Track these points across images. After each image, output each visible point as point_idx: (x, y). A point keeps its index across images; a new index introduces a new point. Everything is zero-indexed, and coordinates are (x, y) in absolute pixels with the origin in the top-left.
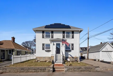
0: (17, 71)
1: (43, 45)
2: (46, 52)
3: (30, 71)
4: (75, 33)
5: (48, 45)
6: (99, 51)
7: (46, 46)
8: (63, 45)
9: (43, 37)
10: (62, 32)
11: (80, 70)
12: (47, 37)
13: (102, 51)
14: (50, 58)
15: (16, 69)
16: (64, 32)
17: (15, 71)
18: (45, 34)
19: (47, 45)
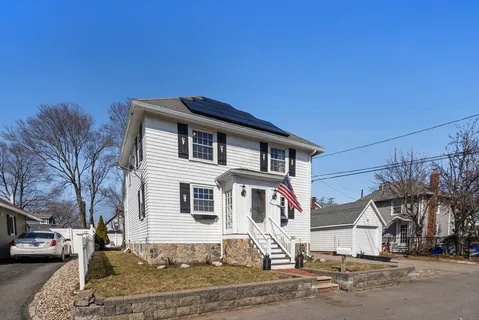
0: (186, 310)
1: (184, 188)
2: (199, 224)
3: (242, 302)
4: (299, 159)
5: (206, 191)
6: (352, 227)
7: (195, 196)
8: (274, 197)
9: (183, 154)
10: (258, 146)
11: (382, 280)
12: (200, 157)
13: (358, 227)
14: (213, 248)
15: (181, 300)
16: (263, 147)
17: (179, 311)
18: (190, 139)
19: (201, 190)
